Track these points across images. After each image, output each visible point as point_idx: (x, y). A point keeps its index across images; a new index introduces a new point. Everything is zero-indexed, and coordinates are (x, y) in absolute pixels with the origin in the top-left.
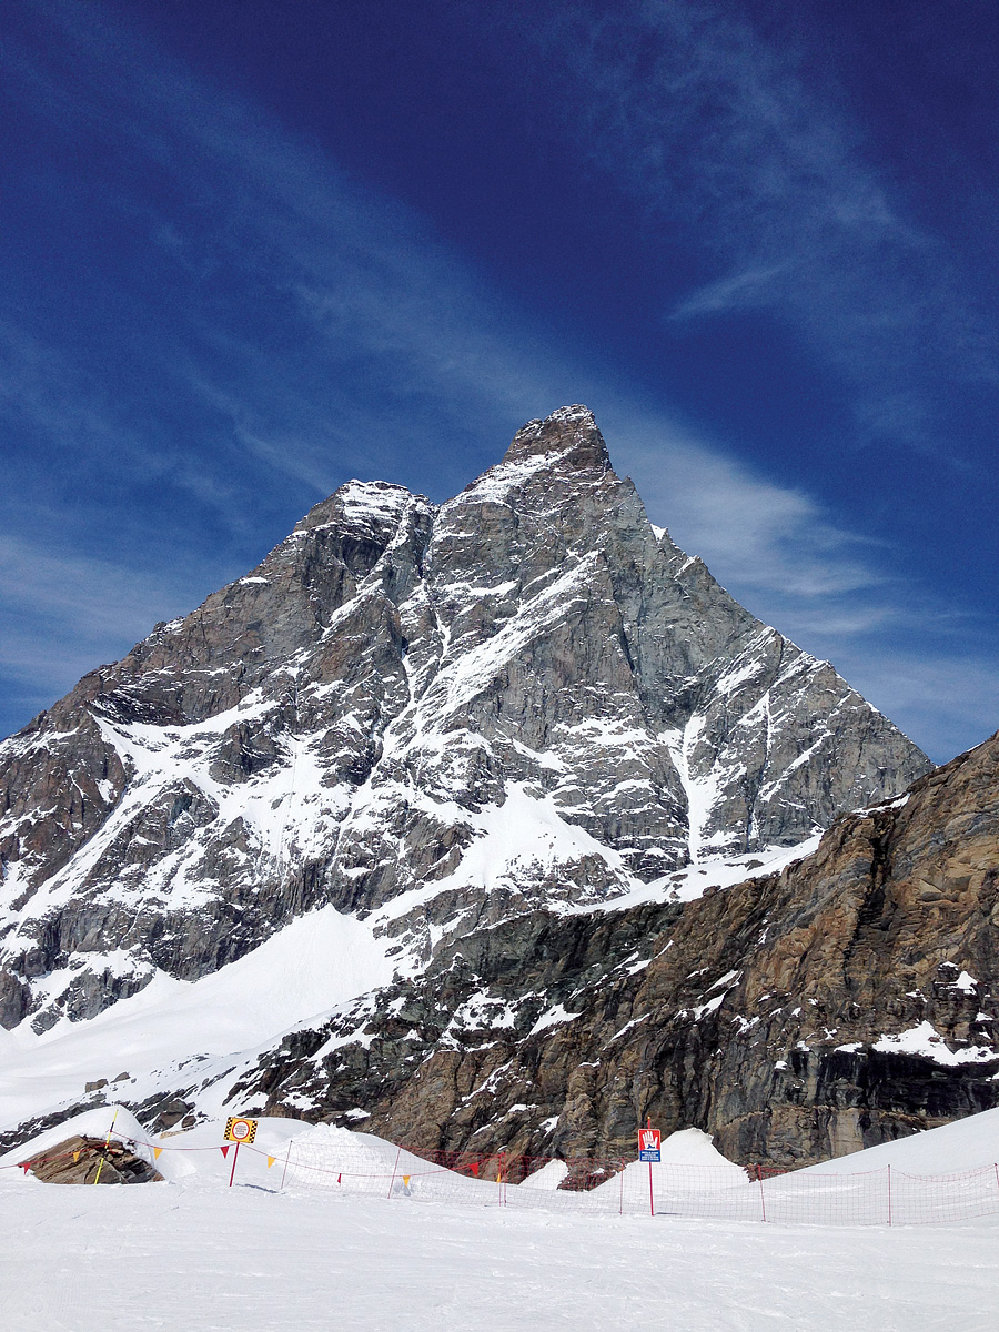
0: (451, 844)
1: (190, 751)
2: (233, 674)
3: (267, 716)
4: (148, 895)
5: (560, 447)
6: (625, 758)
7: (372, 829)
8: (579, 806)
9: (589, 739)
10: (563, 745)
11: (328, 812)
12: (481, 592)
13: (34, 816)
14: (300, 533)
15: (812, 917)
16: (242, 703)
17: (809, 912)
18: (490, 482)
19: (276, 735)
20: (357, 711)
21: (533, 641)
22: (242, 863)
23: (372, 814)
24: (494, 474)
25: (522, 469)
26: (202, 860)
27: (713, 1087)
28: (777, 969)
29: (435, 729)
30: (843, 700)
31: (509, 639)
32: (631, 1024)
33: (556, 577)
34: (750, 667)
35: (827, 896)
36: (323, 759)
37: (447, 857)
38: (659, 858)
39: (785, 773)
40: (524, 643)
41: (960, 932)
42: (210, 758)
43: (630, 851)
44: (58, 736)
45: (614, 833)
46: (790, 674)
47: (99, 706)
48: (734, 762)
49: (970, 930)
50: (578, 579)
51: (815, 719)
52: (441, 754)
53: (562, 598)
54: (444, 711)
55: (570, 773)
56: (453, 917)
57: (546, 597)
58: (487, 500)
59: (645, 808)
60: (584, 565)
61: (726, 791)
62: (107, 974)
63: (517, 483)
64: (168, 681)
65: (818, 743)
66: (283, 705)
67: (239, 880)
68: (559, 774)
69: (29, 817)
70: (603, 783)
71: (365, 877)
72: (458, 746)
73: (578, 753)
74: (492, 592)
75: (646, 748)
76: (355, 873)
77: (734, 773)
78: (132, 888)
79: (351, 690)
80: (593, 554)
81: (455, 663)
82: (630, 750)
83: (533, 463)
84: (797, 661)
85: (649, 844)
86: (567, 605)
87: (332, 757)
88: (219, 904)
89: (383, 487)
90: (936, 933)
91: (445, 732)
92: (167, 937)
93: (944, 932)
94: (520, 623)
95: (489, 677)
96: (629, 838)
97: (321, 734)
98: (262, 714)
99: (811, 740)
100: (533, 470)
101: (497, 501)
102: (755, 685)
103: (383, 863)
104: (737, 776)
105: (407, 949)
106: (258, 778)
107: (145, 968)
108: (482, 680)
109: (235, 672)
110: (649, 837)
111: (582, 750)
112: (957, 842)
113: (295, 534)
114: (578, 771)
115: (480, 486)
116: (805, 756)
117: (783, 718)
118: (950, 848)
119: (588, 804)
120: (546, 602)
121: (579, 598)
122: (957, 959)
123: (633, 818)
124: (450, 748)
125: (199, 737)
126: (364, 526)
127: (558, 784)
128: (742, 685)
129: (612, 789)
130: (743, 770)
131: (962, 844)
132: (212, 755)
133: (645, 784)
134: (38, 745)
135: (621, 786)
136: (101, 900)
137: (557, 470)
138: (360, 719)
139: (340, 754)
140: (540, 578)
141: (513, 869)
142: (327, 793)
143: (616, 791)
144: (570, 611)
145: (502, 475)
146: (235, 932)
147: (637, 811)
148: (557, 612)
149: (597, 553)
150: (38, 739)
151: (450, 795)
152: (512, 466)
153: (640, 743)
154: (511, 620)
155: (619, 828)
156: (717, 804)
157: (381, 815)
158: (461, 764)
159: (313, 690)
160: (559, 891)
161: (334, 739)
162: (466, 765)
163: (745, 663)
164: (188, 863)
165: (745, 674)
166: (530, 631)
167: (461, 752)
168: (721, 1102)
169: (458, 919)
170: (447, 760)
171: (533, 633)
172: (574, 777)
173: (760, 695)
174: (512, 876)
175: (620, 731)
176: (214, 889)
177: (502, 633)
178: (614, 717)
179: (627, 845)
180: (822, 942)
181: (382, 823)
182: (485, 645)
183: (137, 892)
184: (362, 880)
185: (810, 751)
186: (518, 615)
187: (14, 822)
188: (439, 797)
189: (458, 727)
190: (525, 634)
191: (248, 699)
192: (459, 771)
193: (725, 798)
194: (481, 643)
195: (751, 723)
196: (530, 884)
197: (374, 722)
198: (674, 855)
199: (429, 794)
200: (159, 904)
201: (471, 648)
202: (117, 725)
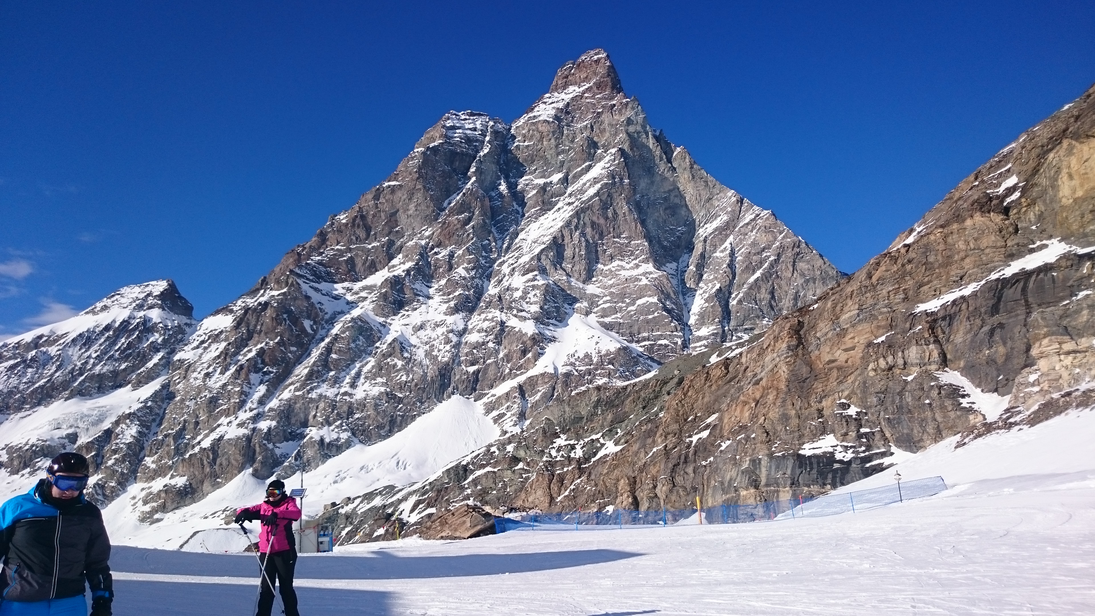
0: (532, 347)
1: (359, 298)
2: (383, 246)
3: (408, 272)
4: (342, 390)
5: (586, 79)
6: (641, 283)
7: (481, 340)
8: (613, 317)
9: (617, 273)
10: (601, 278)
11: (452, 331)
12: (541, 181)
13: (266, 345)
14: (419, 150)
15: (761, 379)
16: (390, 264)
17: (759, 377)
18: (542, 106)
19: (414, 284)
20: (465, 265)
21: (577, 212)
22: (399, 366)
23: (479, 331)
24: (545, 100)
25: (563, 96)
26: (373, 367)
27: (705, 483)
28: (742, 411)
29: (516, 273)
30: (782, 236)
31: (561, 211)
32: (655, 450)
33: (590, 167)
34: (719, 219)
35: (771, 366)
36: (445, 297)
37: (530, 355)
38: (666, 346)
39: (745, 286)
40: (571, 213)
41: (850, 381)
42: (373, 301)
43: (647, 343)
44: (275, 293)
45: (636, 332)
46: (747, 221)
47: (299, 272)
48: (711, 281)
49: (855, 380)
50: (604, 168)
51: (763, 250)
52: (521, 289)
53: (595, 181)
54: (521, 261)
55: (606, 296)
56: (536, 393)
57: (584, 181)
58: (541, 118)
59: (656, 314)
60: (607, 158)
61: (706, 301)
62: (322, 440)
63: (561, 105)
64: (341, 253)
65: (766, 265)
66: (417, 264)
67: (398, 378)
68: (598, 296)
69: (263, 345)
70: (628, 301)
71: (478, 371)
72: (532, 283)
73: (611, 282)
74: (548, 180)
75: (655, 276)
76: (472, 369)
77: (712, 288)
78: (332, 386)
79: (460, 252)
80: (613, 151)
81: (527, 229)
82: (644, 278)
83: (570, 91)
84: (751, 211)
85: (660, 337)
86: (598, 186)
87: (451, 296)
88: (387, 394)
89: (472, 114)
90: (835, 383)
91: (523, 275)
92: (357, 416)
93: (841, 382)
94: (568, 200)
95: (550, 237)
96: (645, 334)
97: (443, 282)
98: (404, 271)
99: (761, 263)
100: (571, 96)
101: (548, 119)
102: (724, 230)
103: (489, 361)
104: (714, 290)
105: (509, 414)
106: (404, 312)
107: (344, 436)
108: (546, 239)
109: (384, 245)
110: (659, 333)
111: (613, 280)
112: (847, 328)
113: (416, 150)
114: (611, 294)
115: (536, 109)
116: (758, 274)
117: (743, 250)
118: (842, 334)
119: (619, 315)
120: (585, 184)
121: (605, 181)
122: (849, 397)
123: (648, 322)
124: (527, 285)
125: (364, 288)
126: (461, 142)
127: (599, 303)
128: (716, 230)
129: (634, 305)
130: (718, 286)
131: (850, 330)
132: (374, 299)
133: (655, 300)
134: (263, 299)
135: (639, 302)
136: (314, 395)
137: (586, 95)
138: (466, 269)
139: (457, 293)
140: (579, 169)
141: (572, 360)
142: (450, 319)
143: (636, 305)
144: (601, 189)
145: (550, 101)
146: (399, 410)
147: (650, 317)
148: (592, 191)
149: (616, 149)
150: (263, 295)
151: (529, 316)
152: (556, 94)
153: (651, 273)
154: (562, 198)
155: (639, 329)
156: (701, 308)
157: (486, 331)
158: (535, 295)
159: (436, 253)
160: (603, 371)
161: (453, 284)
162: (538, 295)
163: (716, 216)
164: (365, 369)
165: (716, 223)
166: (575, 205)
167: (534, 287)
168: (710, 491)
169: (539, 394)
170: (526, 293)
171: (577, 206)
172: (608, 298)
173: (727, 236)
174: (572, 364)
175: (637, 266)
176: (383, 384)
177: (556, 208)
178: (632, 258)
179: (644, 339)
180: (768, 394)
181: (487, 336)
182: (546, 216)
183: (335, 389)
184: (477, 373)
185: (761, 271)
186: (566, 195)
187: (254, 349)
188: (522, 317)
189: (532, 271)
190: (571, 207)
191: (395, 262)
192: (533, 299)
193: (707, 304)
194: (543, 215)
195: (722, 255)
196: (583, 368)
197: (477, 271)
198: (676, 344)
199: (515, 316)
200: (351, 395)
201: (536, 218)
202: (312, 284)
